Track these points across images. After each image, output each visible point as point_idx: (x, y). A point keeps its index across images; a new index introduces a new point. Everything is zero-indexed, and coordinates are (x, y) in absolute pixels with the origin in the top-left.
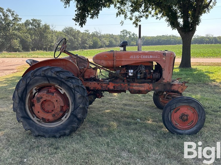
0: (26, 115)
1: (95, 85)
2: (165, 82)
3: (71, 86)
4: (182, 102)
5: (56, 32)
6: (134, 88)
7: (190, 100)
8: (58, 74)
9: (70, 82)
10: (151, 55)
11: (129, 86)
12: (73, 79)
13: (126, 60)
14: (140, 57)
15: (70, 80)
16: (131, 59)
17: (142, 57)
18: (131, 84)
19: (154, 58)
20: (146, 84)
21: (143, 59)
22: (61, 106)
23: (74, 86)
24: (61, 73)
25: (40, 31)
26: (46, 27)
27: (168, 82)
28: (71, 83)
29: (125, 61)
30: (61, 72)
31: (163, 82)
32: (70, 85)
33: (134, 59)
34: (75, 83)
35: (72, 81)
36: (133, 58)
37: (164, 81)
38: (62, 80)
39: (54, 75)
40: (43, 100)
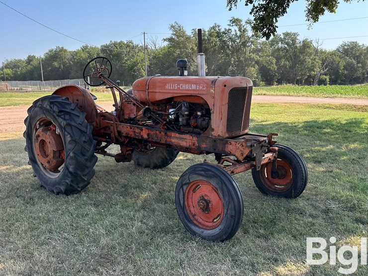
0: (33, 157)
1: (128, 129)
2: (215, 135)
4: (198, 174)
5: (325, 52)
6: (173, 140)
7: (210, 173)
8: (52, 106)
9: (62, 118)
10: (194, 84)
11: (166, 137)
12: (67, 115)
13: (161, 91)
14: (178, 86)
15: (62, 115)
16: (167, 90)
17: (182, 86)
18: (168, 133)
19: (198, 89)
20: (187, 136)
21: (182, 90)
22: (53, 150)
24: (56, 105)
25: (295, 52)
26: (306, 45)
27: (219, 136)
29: (159, 92)
30: (57, 104)
31: (212, 135)
33: (171, 90)
34: (68, 120)
35: (64, 116)
36: (169, 88)
37: (213, 133)
38: (54, 114)
39: (48, 107)
40: (40, 139)
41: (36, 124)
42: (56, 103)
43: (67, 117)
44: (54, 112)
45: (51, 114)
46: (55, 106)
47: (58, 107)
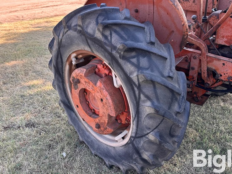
3: (131, 76)
8: (107, 33)
9: (133, 64)
12: (144, 57)
15: (134, 57)
22: (109, 115)
23: (140, 81)
24: (116, 32)
28: (132, 68)
30: (118, 29)
32: (132, 73)
34: (147, 69)
35: (138, 61)
38: (114, 52)
39: (98, 35)
40: (81, 86)
41: (70, 56)
42: (115, 28)
43: (144, 62)
44: (114, 48)
45: (106, 50)
46: (114, 35)
47: (121, 37)
